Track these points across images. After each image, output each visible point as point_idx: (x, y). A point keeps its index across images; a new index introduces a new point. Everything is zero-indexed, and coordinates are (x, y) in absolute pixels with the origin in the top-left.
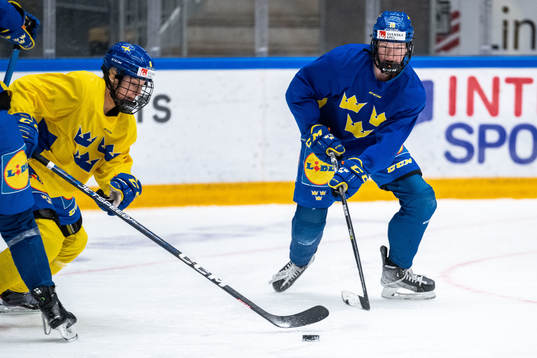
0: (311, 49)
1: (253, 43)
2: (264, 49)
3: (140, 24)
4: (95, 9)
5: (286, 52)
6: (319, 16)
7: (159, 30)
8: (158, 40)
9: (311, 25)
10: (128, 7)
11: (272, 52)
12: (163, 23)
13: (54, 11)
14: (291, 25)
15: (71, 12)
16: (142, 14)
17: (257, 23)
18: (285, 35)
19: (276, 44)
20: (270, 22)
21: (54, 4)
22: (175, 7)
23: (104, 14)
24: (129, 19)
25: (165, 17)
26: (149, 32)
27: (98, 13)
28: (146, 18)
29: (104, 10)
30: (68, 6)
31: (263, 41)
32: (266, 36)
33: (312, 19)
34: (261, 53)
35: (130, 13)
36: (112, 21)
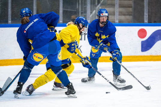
0: (130, 21)
1: (114, 20)
2: (117, 21)
3: (85, 14)
4: (73, 11)
5: (123, 22)
6: (132, 12)
7: (90, 16)
8: (90, 19)
9: (130, 15)
10: (82, 10)
11: (120, 22)
12: (91, 14)
13: (62, 11)
14: (124, 15)
15: (67, 11)
16: (85, 12)
17: (116, 14)
18: (123, 18)
19: (120, 20)
20: (119, 14)
21: (62, 9)
22: (94, 10)
23: (75, 12)
24: (82, 13)
25: (91, 13)
26: (87, 16)
27: (74, 11)
28: (86, 13)
29: (76, 11)
30: (66, 10)
31: (117, 19)
32: (118, 18)
33: (130, 13)
34: (117, 22)
35: (82, 12)
36: (77, 14)
